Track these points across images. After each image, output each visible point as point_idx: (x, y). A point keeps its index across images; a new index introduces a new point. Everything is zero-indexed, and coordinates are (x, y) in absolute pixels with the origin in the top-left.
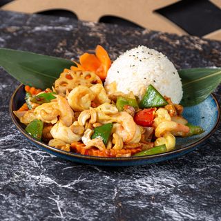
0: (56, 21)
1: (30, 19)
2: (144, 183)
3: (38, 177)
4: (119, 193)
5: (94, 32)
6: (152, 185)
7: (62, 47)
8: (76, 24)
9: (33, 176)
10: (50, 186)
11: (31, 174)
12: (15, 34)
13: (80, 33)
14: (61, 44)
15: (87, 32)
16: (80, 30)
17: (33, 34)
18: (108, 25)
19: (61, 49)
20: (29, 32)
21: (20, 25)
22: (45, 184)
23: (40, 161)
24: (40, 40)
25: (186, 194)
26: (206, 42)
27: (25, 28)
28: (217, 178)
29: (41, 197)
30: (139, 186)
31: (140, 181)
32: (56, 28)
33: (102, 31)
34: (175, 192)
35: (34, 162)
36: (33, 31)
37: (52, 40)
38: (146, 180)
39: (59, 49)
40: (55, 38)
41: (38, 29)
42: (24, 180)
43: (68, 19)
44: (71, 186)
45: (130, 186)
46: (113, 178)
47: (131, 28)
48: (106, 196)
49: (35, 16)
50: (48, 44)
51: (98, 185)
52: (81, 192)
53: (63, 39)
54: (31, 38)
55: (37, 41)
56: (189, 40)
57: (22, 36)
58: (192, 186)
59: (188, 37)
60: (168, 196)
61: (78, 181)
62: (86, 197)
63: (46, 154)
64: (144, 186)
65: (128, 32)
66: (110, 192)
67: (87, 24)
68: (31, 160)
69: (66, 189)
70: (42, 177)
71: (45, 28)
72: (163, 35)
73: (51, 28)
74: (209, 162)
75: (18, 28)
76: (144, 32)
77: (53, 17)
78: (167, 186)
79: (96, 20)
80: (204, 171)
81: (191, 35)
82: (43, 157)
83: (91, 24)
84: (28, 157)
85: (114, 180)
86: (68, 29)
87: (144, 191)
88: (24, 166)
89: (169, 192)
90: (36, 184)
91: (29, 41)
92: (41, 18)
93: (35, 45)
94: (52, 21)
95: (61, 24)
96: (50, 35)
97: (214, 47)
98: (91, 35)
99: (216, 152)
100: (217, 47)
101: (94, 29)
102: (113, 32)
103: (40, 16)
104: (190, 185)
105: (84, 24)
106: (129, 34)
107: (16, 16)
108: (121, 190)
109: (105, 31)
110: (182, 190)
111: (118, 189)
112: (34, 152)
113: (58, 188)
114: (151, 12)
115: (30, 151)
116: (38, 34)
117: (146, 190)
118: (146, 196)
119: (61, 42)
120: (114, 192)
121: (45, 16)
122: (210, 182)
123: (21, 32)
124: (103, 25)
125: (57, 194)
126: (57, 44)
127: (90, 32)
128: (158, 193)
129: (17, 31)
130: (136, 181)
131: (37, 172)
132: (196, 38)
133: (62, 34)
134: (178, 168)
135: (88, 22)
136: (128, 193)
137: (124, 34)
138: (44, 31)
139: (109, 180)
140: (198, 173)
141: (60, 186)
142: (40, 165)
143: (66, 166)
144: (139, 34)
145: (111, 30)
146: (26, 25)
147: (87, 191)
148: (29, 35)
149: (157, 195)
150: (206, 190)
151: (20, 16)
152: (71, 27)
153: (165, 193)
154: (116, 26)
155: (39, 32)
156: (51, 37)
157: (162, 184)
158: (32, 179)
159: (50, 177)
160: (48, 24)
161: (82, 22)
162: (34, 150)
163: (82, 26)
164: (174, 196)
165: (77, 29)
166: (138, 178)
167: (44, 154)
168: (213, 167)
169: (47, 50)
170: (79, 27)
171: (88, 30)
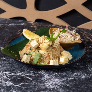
0: (18, 22)
1: (7, 21)
2: (49, 84)
3: (6, 82)
4: (38, 88)
5: (33, 26)
6: (52, 85)
7: (20, 32)
8: (26, 23)
9: (5, 82)
10: (11, 86)
11: (4, 81)
12: (1, 27)
13: (27, 26)
14: (19, 31)
15: (30, 25)
16: (27, 25)
17: (8, 27)
18: (39, 23)
19: (19, 33)
20: (7, 26)
21: (3, 24)
22: (9, 85)
23: (7, 76)
24: (11, 29)
25: (65, 88)
26: (78, 29)
27: (5, 24)
28: (78, 82)
29: (7, 90)
30: (47, 85)
31: (47, 83)
32: (18, 24)
33: (36, 25)
34: (61, 87)
35: (5, 77)
36: (8, 26)
37: (16, 29)
38: (49, 83)
39: (18, 33)
40: (17, 28)
41: (10, 25)
42: (1, 83)
43: (23, 21)
44: (20, 85)
45: (43, 85)
46: (36, 82)
47: (48, 24)
48: (33, 89)
49: (9, 20)
50: (14, 31)
51: (30, 85)
52: (23, 88)
53: (20, 29)
54: (8, 28)
55: (10, 30)
56: (71, 28)
57: (4, 28)
58: (68, 85)
59: (71, 27)
60: (58, 89)
61: (23, 83)
62: (25, 90)
63: (10, 74)
64: (48, 85)
65: (46, 25)
66: (35, 88)
67: (30, 23)
68: (4, 76)
69: (17, 87)
70: (8, 82)
71: (13, 24)
72: (60, 26)
73: (15, 24)
74: (75, 75)
75: (2, 25)
76: (53, 26)
77: (17, 20)
78: (58, 85)
79: (34, 21)
80: (73, 79)
81: (72, 26)
82: (9, 75)
83: (32, 22)
84: (3, 75)
85: (37, 83)
86: (22, 25)
87: (48, 87)
88: (1, 78)
89: (58, 88)
90: (6, 85)
91: (7, 29)
92: (12, 21)
93: (9, 31)
94: (16, 22)
95: (20, 23)
96: (15, 27)
97: (81, 31)
98: (31, 27)
99: (78, 72)
100: (82, 31)
101: (33, 25)
102: (40, 26)
103: (11, 19)
104: (67, 85)
105: (29, 23)
106: (47, 26)
107: (2, 20)
108: (39, 87)
109: (37, 25)
110: (64, 87)
111: (38, 86)
112: (5, 73)
113: (14, 86)
114: (56, 17)
115: (4, 72)
116: (10, 27)
117: (49, 87)
118: (49, 89)
119: (19, 30)
120: (36, 88)
121: (14, 20)
122: (75, 83)
123: (3, 26)
124: (37, 23)
125: (14, 89)
126: (18, 31)
127: (31, 26)
128: (54, 88)
129: (2, 26)
130: (46, 83)
131: (6, 80)
132: (74, 27)
133: (20, 26)
134: (62, 78)
135: (31, 22)
136: (42, 88)
137: (45, 26)
138: (13, 26)
139: (35, 83)
140: (70, 80)
141: (15, 85)
142: (7, 78)
143: (18, 78)
144: (51, 26)
145: (40, 25)
146: (5, 23)
147: (26, 87)
148: (7, 27)
149: (53, 89)
150: (73, 86)
151: (3, 20)
152: (24, 24)
153: (57, 88)
154: (42, 23)
155: (11, 26)
156: (16, 28)
157: (56, 84)
158: (4, 83)
159: (11, 82)
160: (15, 23)
161: (28, 22)
162: (6, 72)
163: (28, 23)
164: (60, 89)
165: (26, 25)
166: (46, 82)
167: (9, 74)
168: (77, 78)
169: (13, 33)
170: (27, 24)
171: (31, 25)
